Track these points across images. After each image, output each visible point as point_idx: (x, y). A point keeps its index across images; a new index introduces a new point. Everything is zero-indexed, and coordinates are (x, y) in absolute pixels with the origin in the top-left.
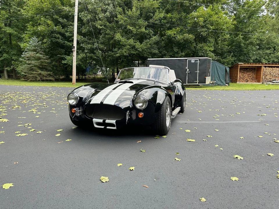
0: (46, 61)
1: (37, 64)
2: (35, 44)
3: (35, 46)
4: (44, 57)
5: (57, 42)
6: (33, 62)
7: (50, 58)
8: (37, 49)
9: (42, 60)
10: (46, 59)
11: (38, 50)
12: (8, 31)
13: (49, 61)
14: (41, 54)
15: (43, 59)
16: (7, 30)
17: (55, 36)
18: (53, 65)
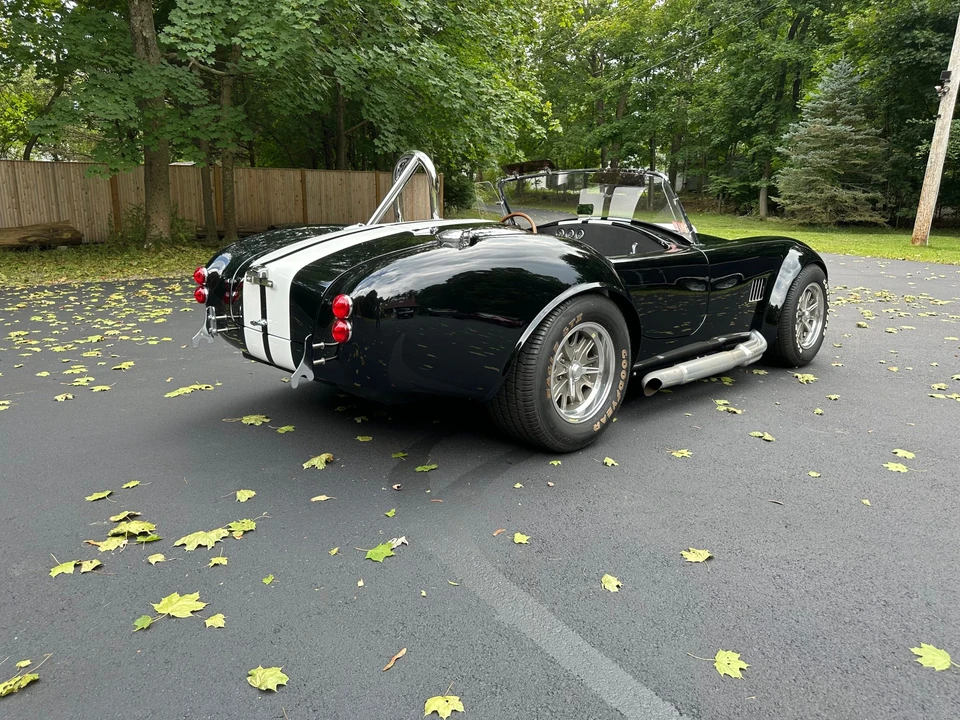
0: (865, 147)
1: (825, 163)
2: (835, 86)
3: (833, 98)
4: (856, 132)
5: (919, 62)
6: (813, 157)
7: (884, 135)
8: (836, 106)
9: (846, 147)
10: (863, 142)
11: (844, 109)
12: (775, 57)
13: (878, 149)
14: (847, 123)
15: (850, 141)
16: (775, 54)
17: (914, 38)
18: (895, 165)
